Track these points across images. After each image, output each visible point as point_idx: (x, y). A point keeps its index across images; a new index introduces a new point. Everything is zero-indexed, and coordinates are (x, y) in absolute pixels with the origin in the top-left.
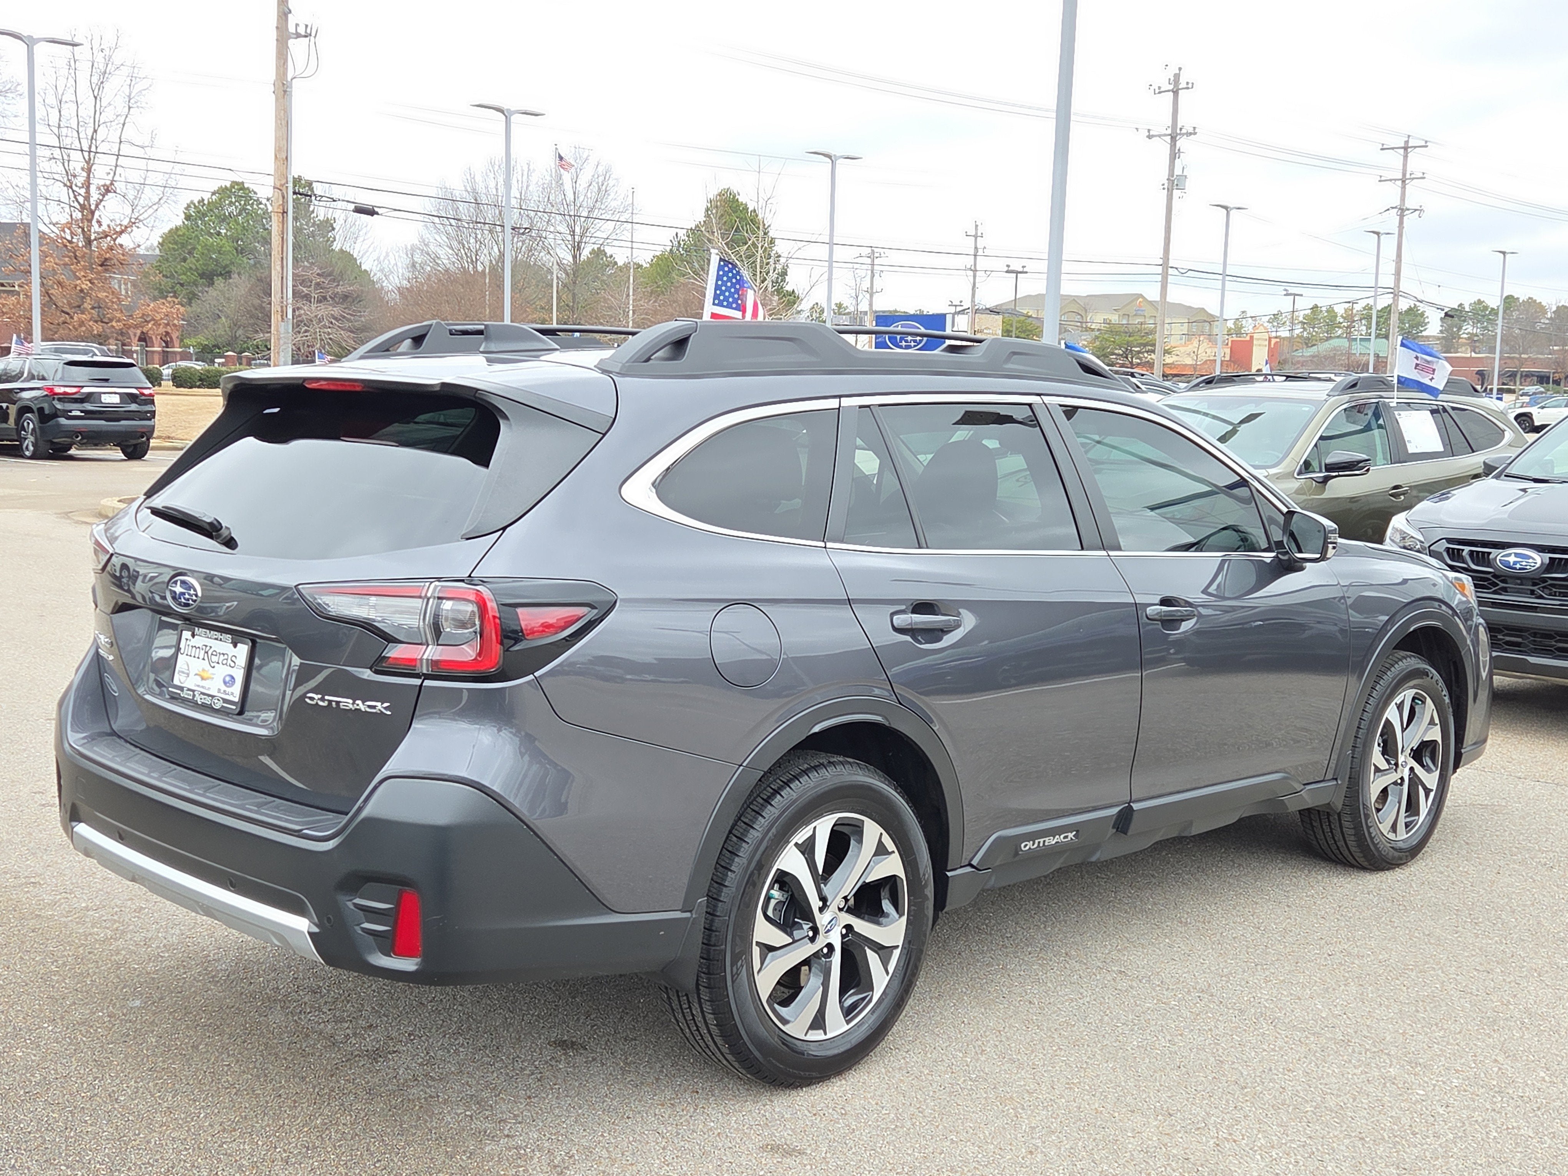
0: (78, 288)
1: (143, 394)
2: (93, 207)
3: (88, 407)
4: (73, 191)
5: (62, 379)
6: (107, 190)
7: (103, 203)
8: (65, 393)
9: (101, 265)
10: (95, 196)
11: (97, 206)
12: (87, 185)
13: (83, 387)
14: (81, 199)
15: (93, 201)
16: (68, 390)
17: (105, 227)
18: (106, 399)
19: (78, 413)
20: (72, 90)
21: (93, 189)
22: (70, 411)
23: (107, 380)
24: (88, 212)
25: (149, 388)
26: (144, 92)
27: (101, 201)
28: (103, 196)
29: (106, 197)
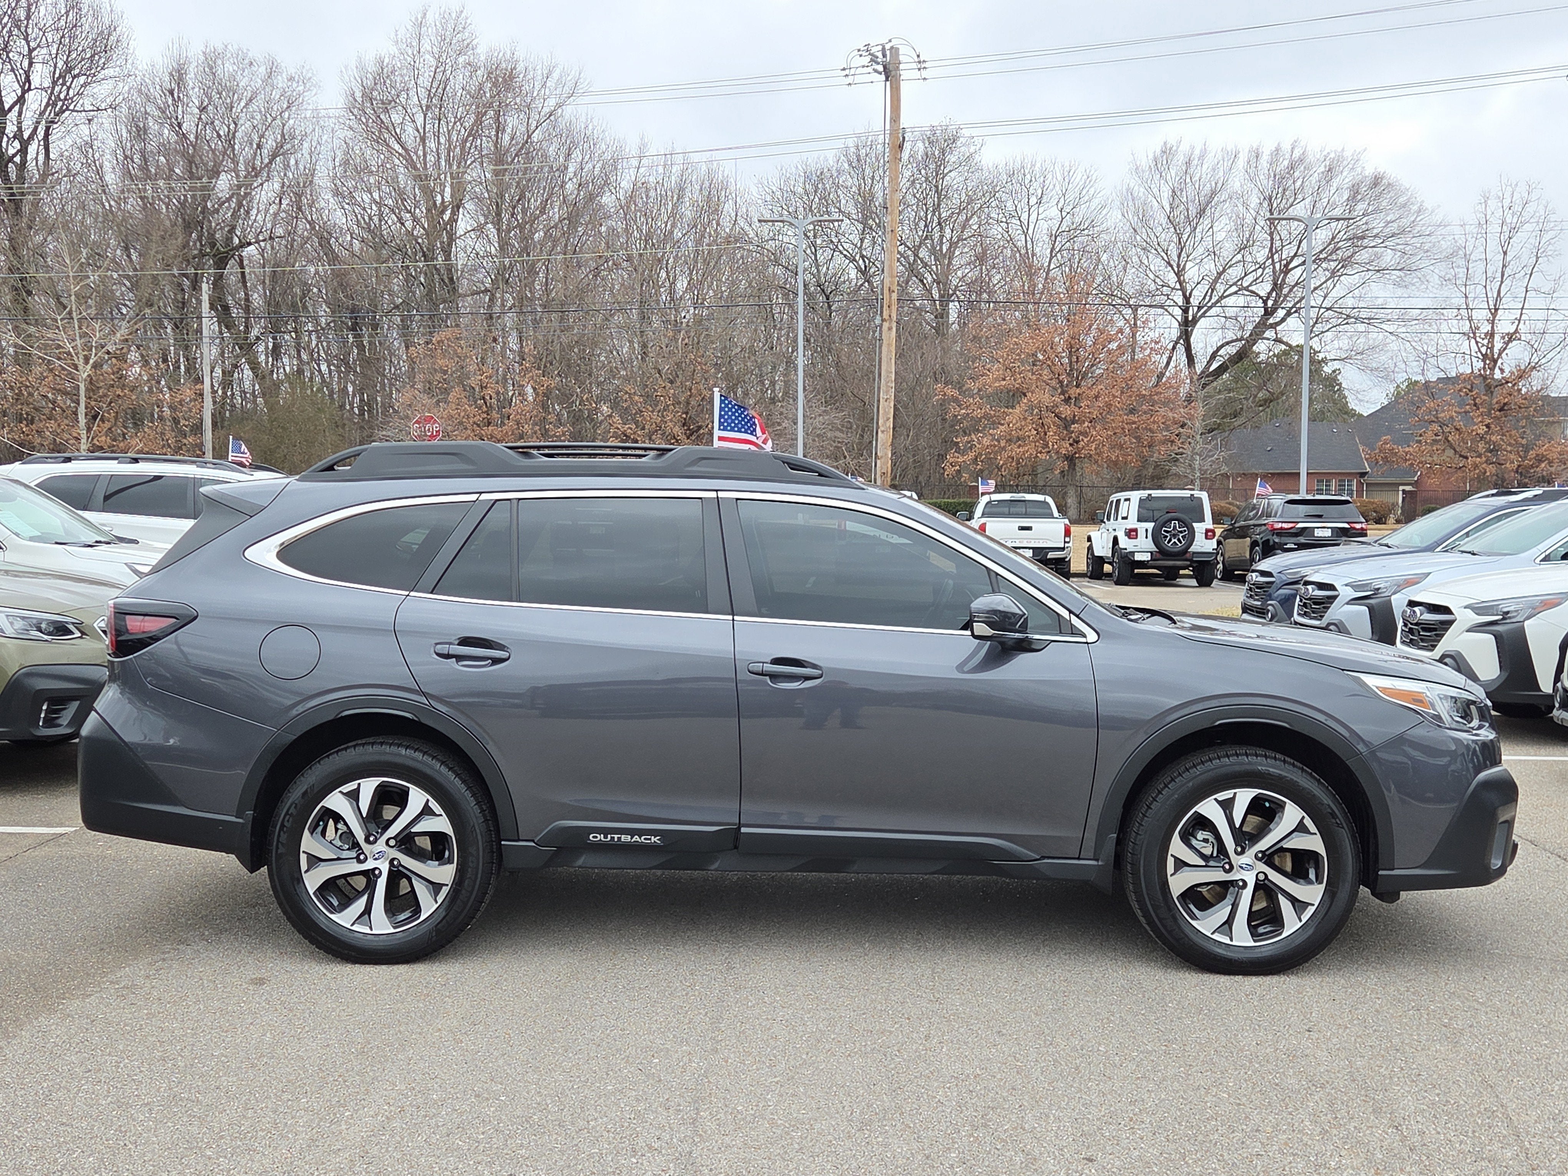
0: (1474, 433)
1: (1354, 528)
2: (1496, 356)
3: (1302, 540)
4: (1477, 343)
5: (1281, 516)
6: (1511, 338)
7: (1506, 351)
8: (1281, 528)
9: (1500, 410)
10: (1498, 345)
11: (1500, 354)
12: (1491, 335)
13: (1298, 522)
14: (1483, 350)
15: (1496, 350)
16: (1285, 526)
17: (1507, 374)
18: (1318, 533)
19: (1293, 546)
20: (1482, 249)
21: (1497, 338)
22: (1286, 544)
23: (1320, 516)
24: (1491, 359)
25: (1362, 523)
26: (1553, 241)
27: (1505, 349)
28: (1507, 345)
29: (1510, 345)
